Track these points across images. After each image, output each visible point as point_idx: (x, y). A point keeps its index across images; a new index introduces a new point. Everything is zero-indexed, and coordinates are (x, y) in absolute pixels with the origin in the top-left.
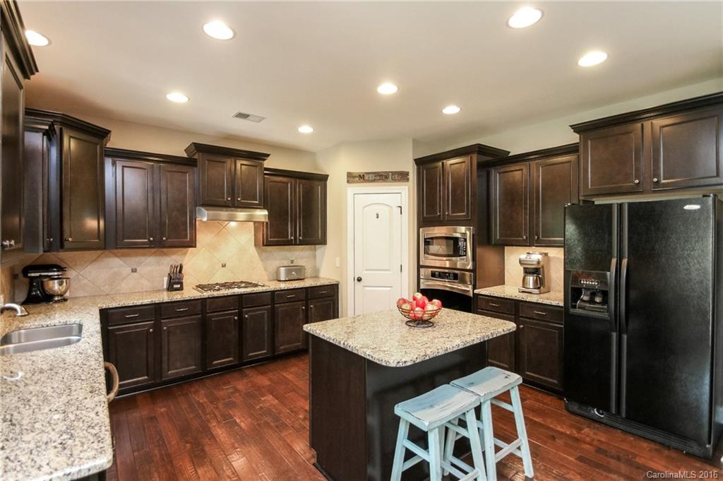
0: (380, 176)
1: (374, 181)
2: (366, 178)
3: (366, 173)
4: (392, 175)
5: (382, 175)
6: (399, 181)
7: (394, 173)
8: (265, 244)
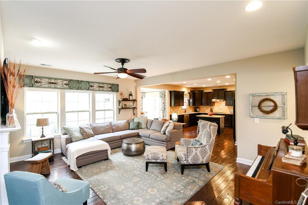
8: (226, 105)
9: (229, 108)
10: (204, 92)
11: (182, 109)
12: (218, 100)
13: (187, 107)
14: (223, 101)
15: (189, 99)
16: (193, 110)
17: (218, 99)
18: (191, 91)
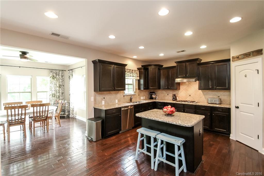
0: (246, 55)
1: (243, 58)
2: (240, 57)
3: (239, 55)
4: (252, 53)
5: (247, 54)
6: (256, 55)
7: (253, 52)
8: (199, 89)
9: (204, 95)
10: (163, 67)
11: (124, 96)
12: (185, 80)
13: (135, 92)
14: (195, 81)
15: (138, 78)
16: (147, 96)
17: (185, 77)
18: (142, 66)
